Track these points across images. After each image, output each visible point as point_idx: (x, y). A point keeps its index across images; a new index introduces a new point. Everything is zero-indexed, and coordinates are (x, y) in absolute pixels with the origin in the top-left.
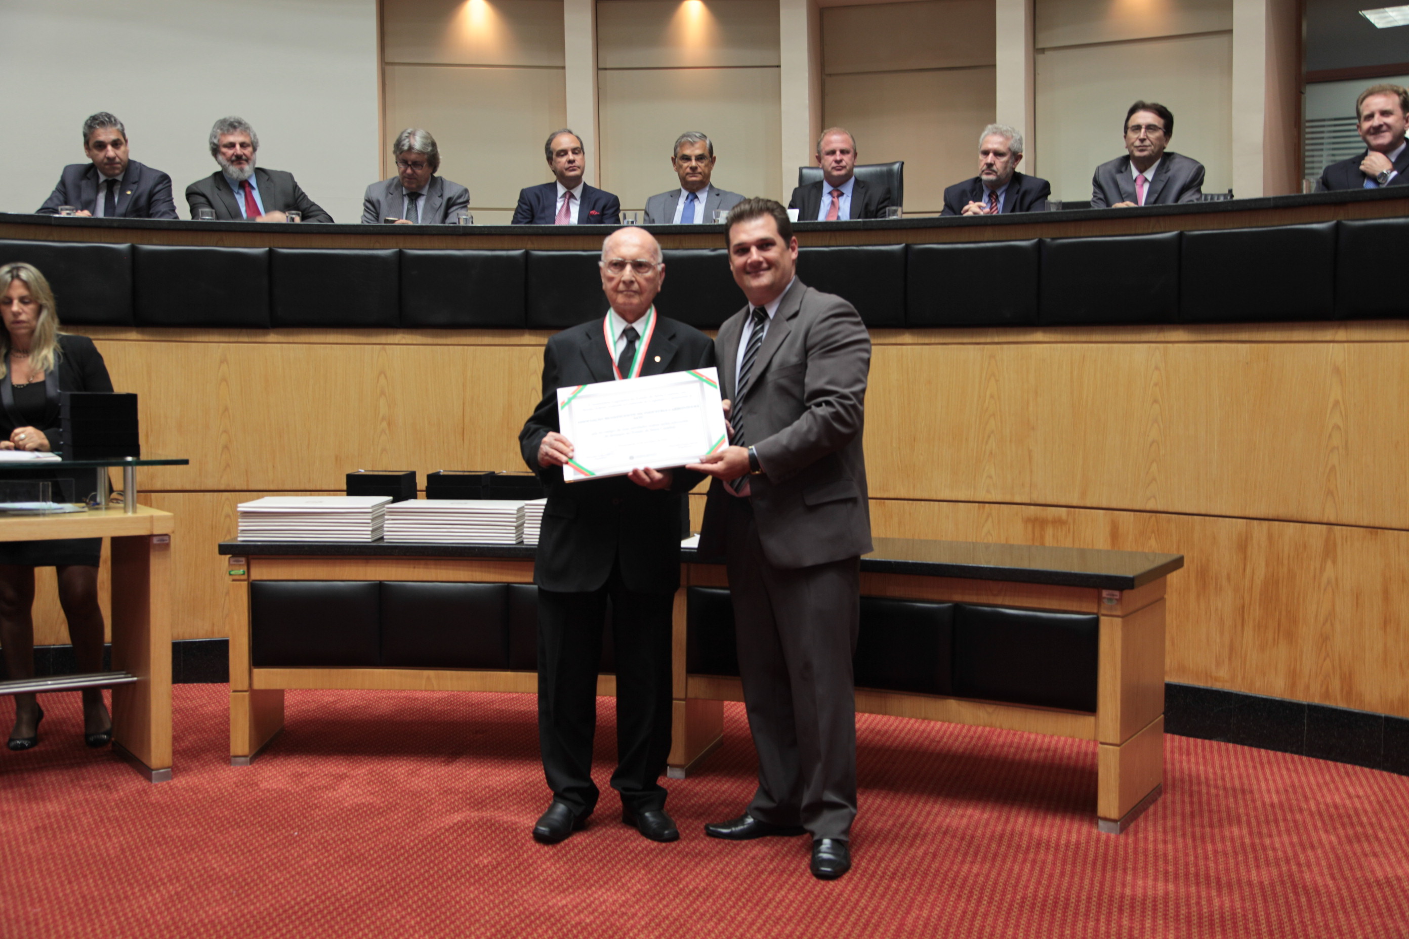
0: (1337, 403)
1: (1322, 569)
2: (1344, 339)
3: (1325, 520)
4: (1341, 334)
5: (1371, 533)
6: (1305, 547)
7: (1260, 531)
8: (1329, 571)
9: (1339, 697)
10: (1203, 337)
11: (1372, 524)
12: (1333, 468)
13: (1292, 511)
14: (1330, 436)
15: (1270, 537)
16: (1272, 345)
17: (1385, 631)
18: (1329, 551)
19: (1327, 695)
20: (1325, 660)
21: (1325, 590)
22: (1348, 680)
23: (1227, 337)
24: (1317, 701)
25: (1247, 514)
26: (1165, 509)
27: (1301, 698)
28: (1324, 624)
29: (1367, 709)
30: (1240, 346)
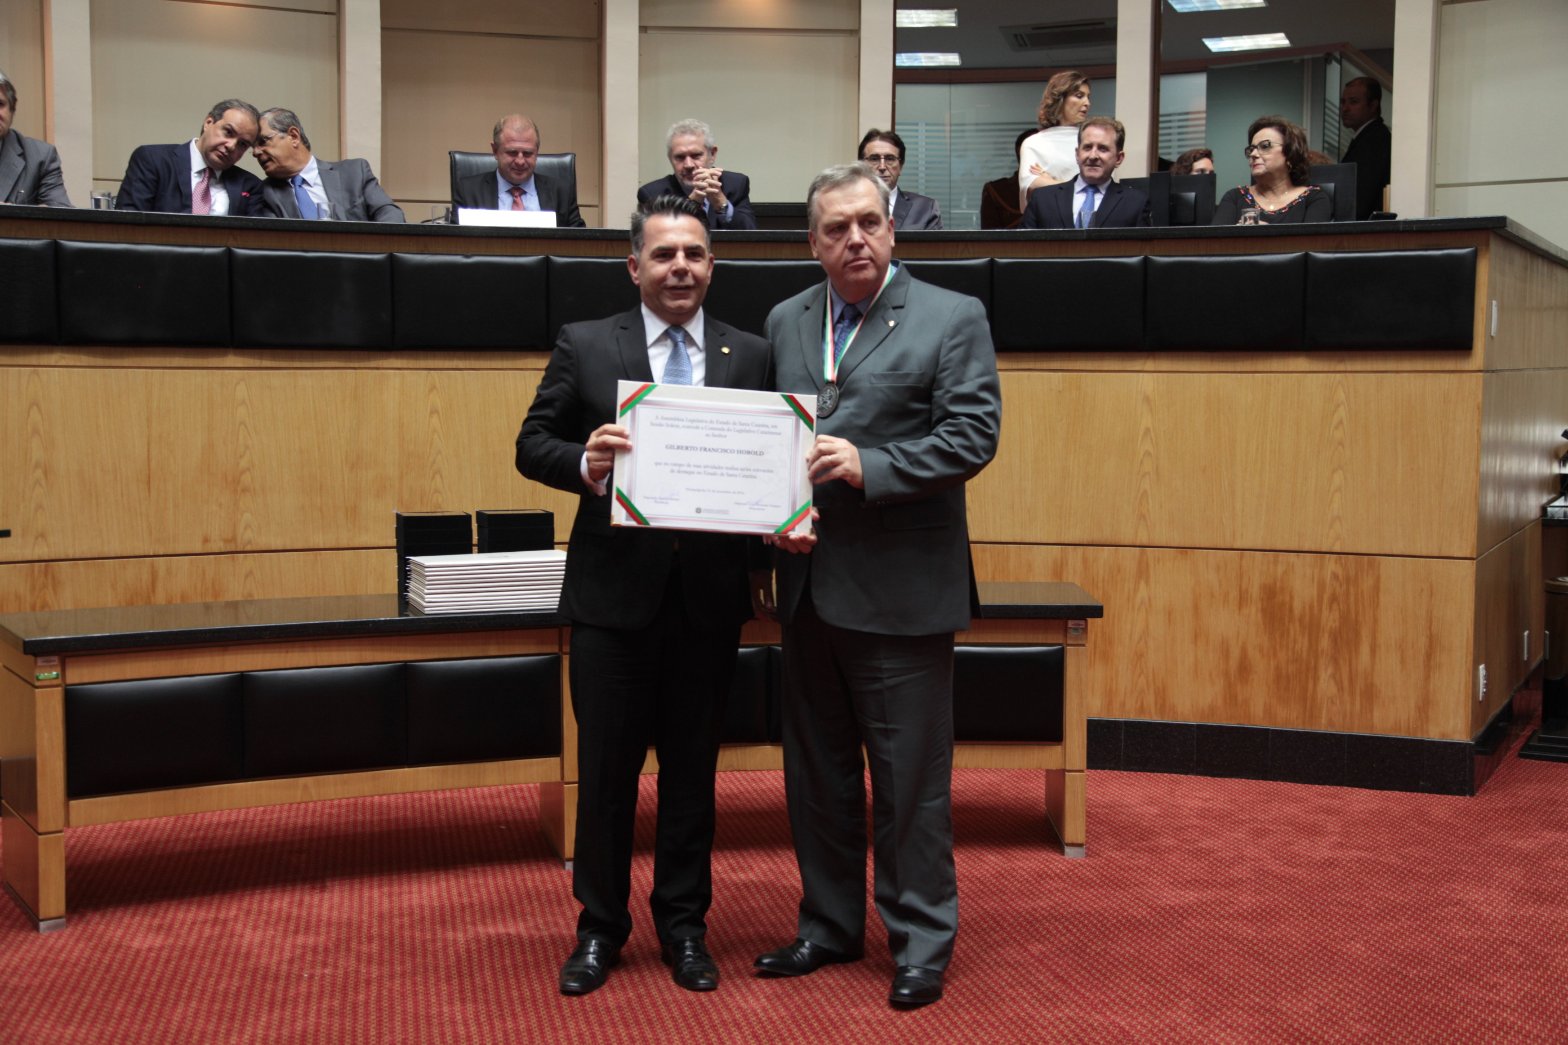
0: (1147, 430)
1: (1136, 590)
2: (1153, 369)
3: (1138, 543)
4: (1150, 365)
5: (1182, 553)
6: (1119, 570)
7: (1075, 555)
8: (1143, 592)
9: (1153, 711)
10: (1015, 366)
11: (1182, 545)
12: (1145, 491)
13: (1106, 536)
14: (1142, 462)
15: (1085, 561)
16: (1084, 374)
17: (1196, 645)
18: (1142, 572)
19: (1142, 710)
20: (1139, 676)
21: (1139, 609)
22: (1161, 694)
23: (1039, 366)
24: (1132, 717)
25: (1062, 541)
26: (980, 540)
27: (1117, 716)
28: (1138, 642)
29: (1180, 721)
30: (1052, 374)
